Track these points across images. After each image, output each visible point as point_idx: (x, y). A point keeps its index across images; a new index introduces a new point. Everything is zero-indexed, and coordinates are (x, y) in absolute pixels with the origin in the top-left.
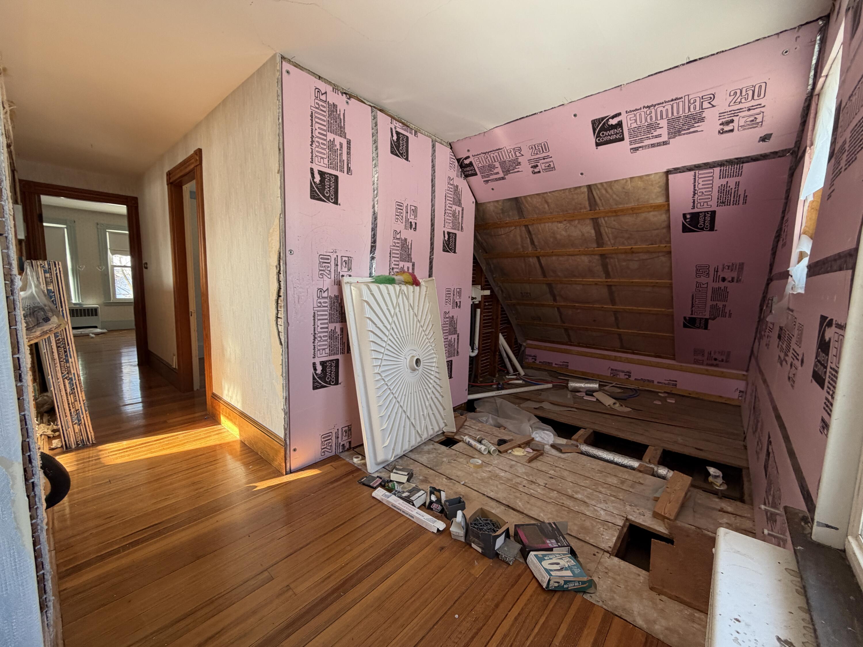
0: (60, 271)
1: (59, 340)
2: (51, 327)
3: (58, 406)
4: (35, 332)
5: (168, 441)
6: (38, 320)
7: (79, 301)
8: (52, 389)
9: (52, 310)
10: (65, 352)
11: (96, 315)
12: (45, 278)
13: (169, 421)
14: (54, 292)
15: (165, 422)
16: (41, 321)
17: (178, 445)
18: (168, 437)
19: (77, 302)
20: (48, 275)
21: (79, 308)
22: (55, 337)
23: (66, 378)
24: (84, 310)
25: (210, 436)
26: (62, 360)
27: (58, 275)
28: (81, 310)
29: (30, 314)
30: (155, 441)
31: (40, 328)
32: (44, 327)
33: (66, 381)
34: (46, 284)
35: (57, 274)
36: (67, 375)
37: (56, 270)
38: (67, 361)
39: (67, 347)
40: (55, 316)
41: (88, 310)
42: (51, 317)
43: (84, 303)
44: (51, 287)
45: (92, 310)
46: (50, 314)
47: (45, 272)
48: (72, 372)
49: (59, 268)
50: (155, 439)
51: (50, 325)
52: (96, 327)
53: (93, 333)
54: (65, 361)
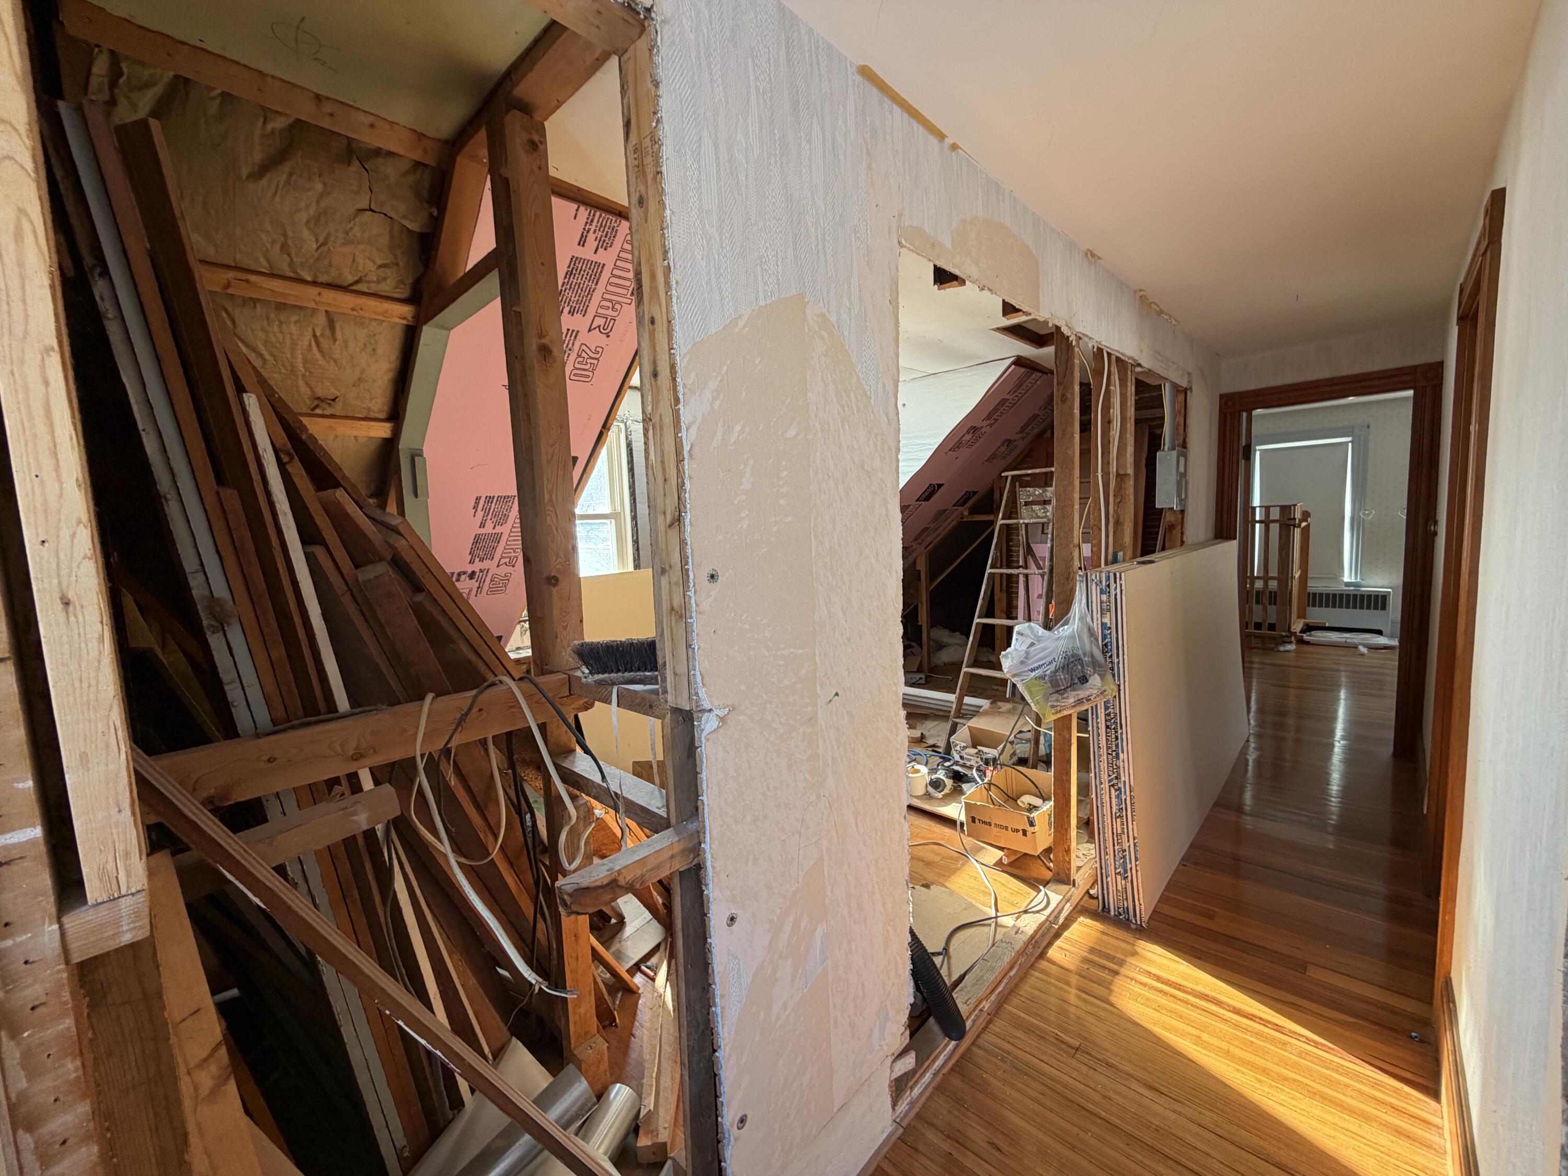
0: (1121, 590)
1: (1109, 714)
2: (1088, 693)
3: (1099, 829)
4: (1067, 698)
5: (1258, 1035)
6: (1072, 679)
7: (1356, 578)
8: (1094, 796)
9: (1095, 664)
10: (1117, 738)
11: (1384, 607)
12: (1101, 602)
13: (1314, 973)
14: (1110, 628)
15: (1303, 967)
16: (1076, 681)
17: (1264, 1071)
18: (1265, 1022)
19: (1353, 580)
20: (1104, 597)
21: (1352, 593)
22: (1106, 708)
23: (1113, 786)
24: (1362, 596)
25: (1367, 1118)
26: (1110, 751)
27: (1119, 597)
28: (1355, 596)
29: (1063, 668)
30: (1238, 1012)
31: (1074, 693)
32: (1079, 692)
33: (1113, 791)
34: (1102, 614)
35: (1116, 595)
36: (1115, 781)
37: (1116, 589)
38: (1117, 757)
39: (1119, 731)
40: (1096, 675)
41: (1369, 596)
42: (1090, 676)
43: (1364, 582)
44: (1106, 620)
45: (1377, 597)
46: (1089, 671)
47: (1102, 592)
48: (1123, 779)
49: (1121, 585)
50: (1238, 1005)
51: (1087, 689)
52: (1379, 632)
53: (1365, 646)
54: (1114, 754)
